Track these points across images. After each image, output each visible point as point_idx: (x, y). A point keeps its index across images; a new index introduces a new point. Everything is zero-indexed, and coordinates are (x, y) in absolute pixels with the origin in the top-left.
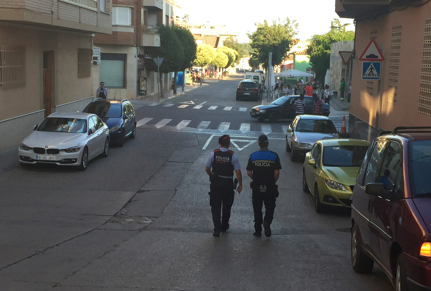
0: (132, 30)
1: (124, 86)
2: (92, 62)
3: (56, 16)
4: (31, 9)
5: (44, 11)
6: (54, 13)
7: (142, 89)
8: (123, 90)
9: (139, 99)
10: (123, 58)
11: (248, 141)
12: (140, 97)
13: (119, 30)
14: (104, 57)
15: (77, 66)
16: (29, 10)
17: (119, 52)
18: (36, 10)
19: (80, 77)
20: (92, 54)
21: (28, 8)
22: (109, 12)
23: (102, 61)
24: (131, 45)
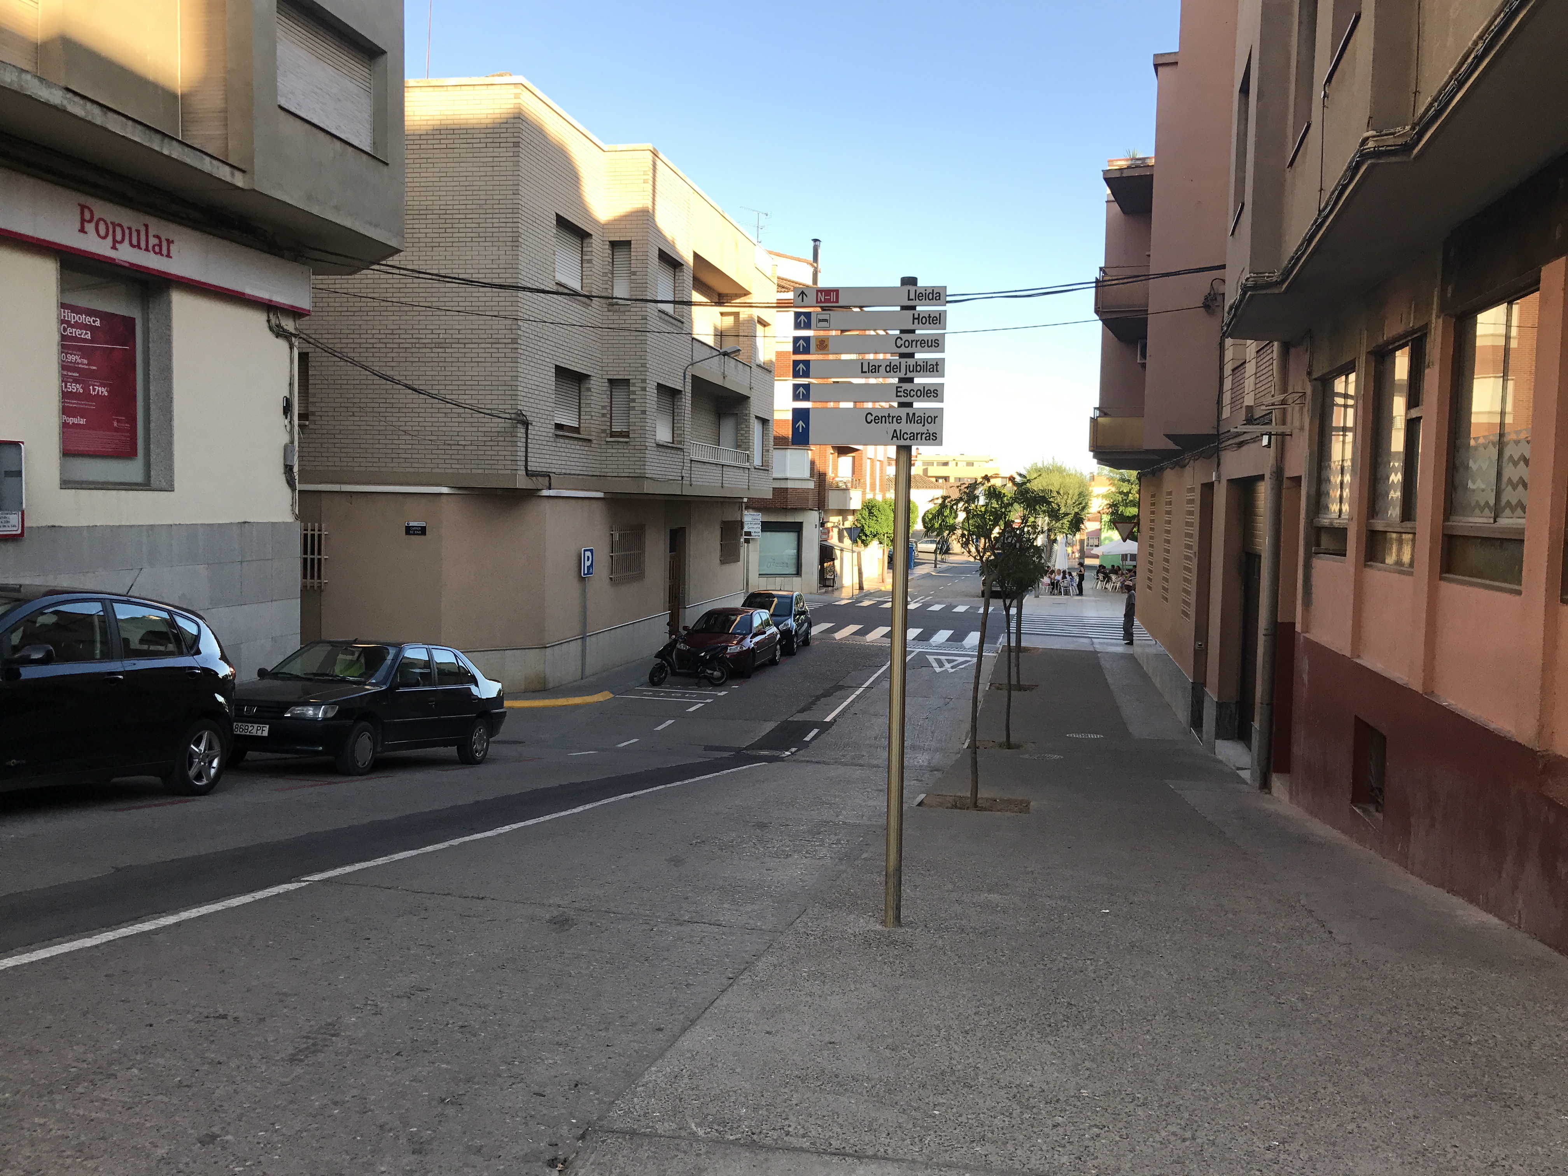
0: (811, 485)
1: (798, 573)
2: (742, 540)
3: (688, 483)
4: (654, 476)
5: (670, 478)
6: (685, 478)
7: (828, 577)
8: (796, 580)
9: (821, 594)
10: (797, 528)
11: (968, 659)
12: (823, 590)
13: (790, 485)
14: (767, 527)
15: (719, 547)
16: (651, 478)
17: (790, 519)
18: (660, 476)
19: (723, 562)
20: (742, 528)
21: (650, 476)
22: (768, 466)
23: (765, 533)
24: (810, 507)
